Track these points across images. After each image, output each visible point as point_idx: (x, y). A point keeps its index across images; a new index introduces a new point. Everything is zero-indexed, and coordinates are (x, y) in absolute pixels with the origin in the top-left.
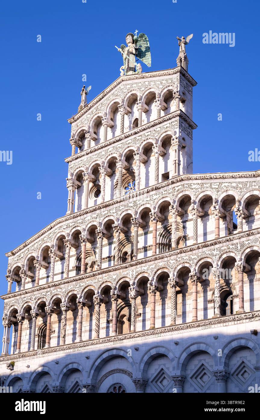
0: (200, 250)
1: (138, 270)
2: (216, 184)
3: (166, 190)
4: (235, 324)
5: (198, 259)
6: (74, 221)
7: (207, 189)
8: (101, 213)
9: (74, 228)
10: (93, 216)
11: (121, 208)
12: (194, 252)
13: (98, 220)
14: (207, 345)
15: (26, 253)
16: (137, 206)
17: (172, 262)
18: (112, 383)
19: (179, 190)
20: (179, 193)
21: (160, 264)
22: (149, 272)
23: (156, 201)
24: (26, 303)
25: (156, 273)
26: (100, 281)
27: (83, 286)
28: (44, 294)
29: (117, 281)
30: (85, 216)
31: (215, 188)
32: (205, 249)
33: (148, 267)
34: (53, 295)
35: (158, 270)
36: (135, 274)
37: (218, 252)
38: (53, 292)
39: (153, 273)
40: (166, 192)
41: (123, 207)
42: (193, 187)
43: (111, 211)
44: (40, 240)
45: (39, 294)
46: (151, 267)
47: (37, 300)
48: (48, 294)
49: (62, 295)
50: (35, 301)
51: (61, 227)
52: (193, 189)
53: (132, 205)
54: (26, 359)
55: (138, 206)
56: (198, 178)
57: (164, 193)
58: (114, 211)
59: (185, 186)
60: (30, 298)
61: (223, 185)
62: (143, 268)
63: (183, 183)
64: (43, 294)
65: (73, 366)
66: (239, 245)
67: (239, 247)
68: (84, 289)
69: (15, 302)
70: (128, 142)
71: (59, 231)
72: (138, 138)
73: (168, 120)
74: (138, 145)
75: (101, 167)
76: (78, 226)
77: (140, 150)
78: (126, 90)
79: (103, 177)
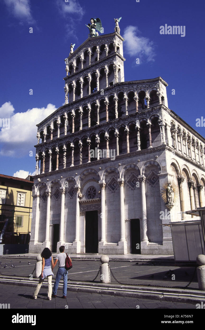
0: (129, 118)
1: (100, 129)
2: (135, 86)
3: (112, 90)
4: (148, 154)
5: (128, 123)
7: (131, 89)
8: (81, 103)
9: (68, 111)
10: (77, 105)
11: (90, 100)
12: (126, 119)
13: (79, 106)
14: (134, 165)
15: (45, 125)
17: (116, 125)
18: (89, 186)
19: (118, 90)
20: (118, 92)
21: (110, 126)
22: (105, 130)
24: (47, 149)
26: (82, 136)
29: (90, 135)
30: (73, 105)
31: (135, 88)
33: (104, 128)
34: (59, 144)
35: (109, 129)
36: (98, 132)
37: (138, 119)
38: (59, 142)
39: (107, 130)
40: (112, 91)
41: (92, 99)
42: (124, 88)
43: (86, 102)
44: (52, 118)
47: (51, 147)
48: (56, 144)
49: (63, 144)
50: (51, 148)
52: (124, 89)
53: (95, 98)
54: (47, 176)
55: (99, 98)
56: (126, 84)
57: (110, 91)
59: (121, 88)
60: (48, 146)
61: (139, 86)
62: (102, 128)
63: (119, 87)
64: (54, 144)
65: (69, 179)
66: (148, 115)
67: (148, 116)
68: (74, 140)
69: (41, 148)
70: (93, 69)
71: (62, 112)
72: (97, 66)
73: (111, 57)
74: (97, 70)
75: (81, 81)
76: (70, 110)
77: (99, 72)
78: (91, 45)
79: (82, 86)
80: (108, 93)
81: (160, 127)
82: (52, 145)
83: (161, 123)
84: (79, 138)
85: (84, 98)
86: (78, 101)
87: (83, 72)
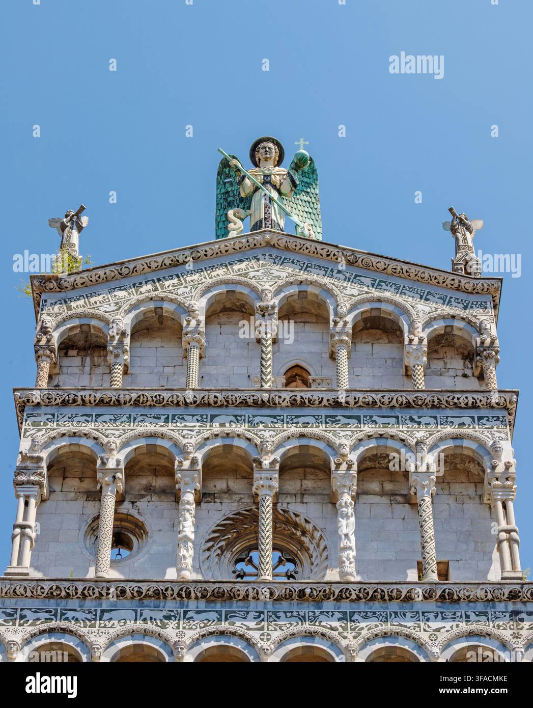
6: (51, 608)
8: (186, 612)
9: (43, 632)
11: (283, 619)
13: (170, 633)
16: (360, 634)
23: (442, 637)
30: (106, 603)
40: (484, 618)
41: (295, 619)
53: (334, 621)
55: (364, 632)
57: (474, 618)
58: (251, 622)
72: (344, 422)
73: (467, 407)
74: (344, 441)
75: (186, 464)
76: (64, 631)
77: (354, 457)
78: (284, 275)
79: (189, 497)
80: (448, 625)
85: (226, 587)
86: (162, 587)
87: (210, 412)
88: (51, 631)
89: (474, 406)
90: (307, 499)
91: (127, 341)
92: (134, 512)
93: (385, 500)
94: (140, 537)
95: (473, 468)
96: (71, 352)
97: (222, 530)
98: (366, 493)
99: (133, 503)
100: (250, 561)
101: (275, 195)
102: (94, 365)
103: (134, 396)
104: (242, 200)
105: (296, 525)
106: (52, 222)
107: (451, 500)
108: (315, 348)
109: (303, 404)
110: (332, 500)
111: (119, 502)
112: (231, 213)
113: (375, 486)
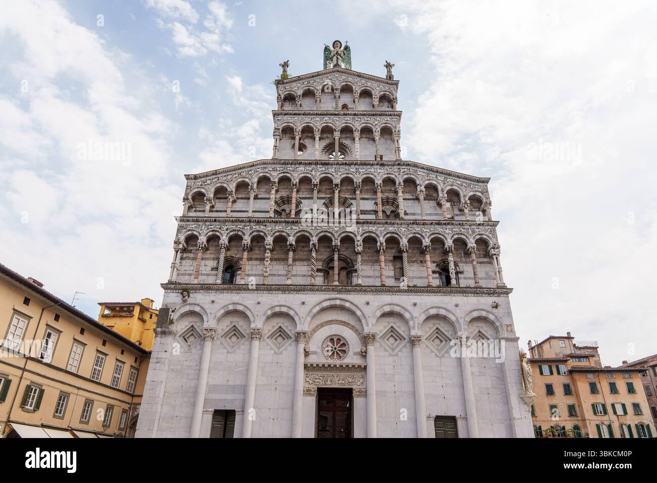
0: (432, 226)
1: (365, 228)
2: (441, 177)
4: (474, 296)
5: (430, 233)
6: (283, 167)
7: (433, 179)
8: (317, 168)
9: (281, 173)
10: (307, 168)
11: (341, 170)
12: (426, 226)
13: (313, 173)
14: (447, 310)
15: (214, 181)
17: (403, 230)
18: (329, 334)
19: (404, 172)
20: (404, 175)
21: (391, 229)
22: (378, 233)
23: (381, 174)
24: (212, 231)
25: (385, 235)
26: (318, 229)
27: (295, 229)
28: (241, 227)
29: (339, 233)
30: (297, 166)
31: (440, 180)
32: (436, 226)
33: (376, 228)
34: (253, 230)
35: (388, 233)
36: (361, 232)
37: (450, 232)
38: (254, 227)
39: (383, 234)
40: (391, 170)
41: (344, 170)
42: (419, 173)
43: (330, 170)
44: (235, 174)
45: (233, 225)
46: (380, 229)
47: (229, 231)
48: (246, 228)
49: (267, 233)
50: (226, 232)
51: (265, 168)
53: (354, 170)
54: (210, 292)
55: (361, 173)
56: (424, 167)
57: (388, 170)
58: (333, 170)
59: (411, 170)
60: (219, 227)
61: (448, 180)
62: (371, 228)
63: (408, 168)
64: (238, 226)
65: (280, 309)
66: (470, 231)
67: (470, 233)
68: (297, 233)
69: (196, 227)
70: (346, 119)
71: (263, 171)
72: (357, 119)
73: (389, 115)
74: (357, 124)
75: (317, 130)
76: (287, 173)
77: (359, 129)
78: (341, 79)
79: (317, 139)
80: (382, 171)
81: (494, 257)
82: (230, 227)
83: (496, 251)
84: (310, 231)
85: (327, 162)
86: (311, 162)
87: (323, 117)
88: (284, 173)
89: (391, 115)
90: (347, 139)
91: (301, 98)
92: (303, 143)
93: (367, 139)
94: (305, 149)
95: (390, 131)
96: (287, 101)
97: (326, 147)
98: (362, 138)
99: (303, 140)
100: (333, 155)
101: (339, 57)
102: (292, 104)
103: (303, 112)
104: (330, 58)
105: (344, 146)
106: (280, 65)
107: (384, 140)
108: (349, 100)
109: (346, 115)
110: (354, 139)
111: (300, 139)
112: (327, 62)
113: (364, 136)
